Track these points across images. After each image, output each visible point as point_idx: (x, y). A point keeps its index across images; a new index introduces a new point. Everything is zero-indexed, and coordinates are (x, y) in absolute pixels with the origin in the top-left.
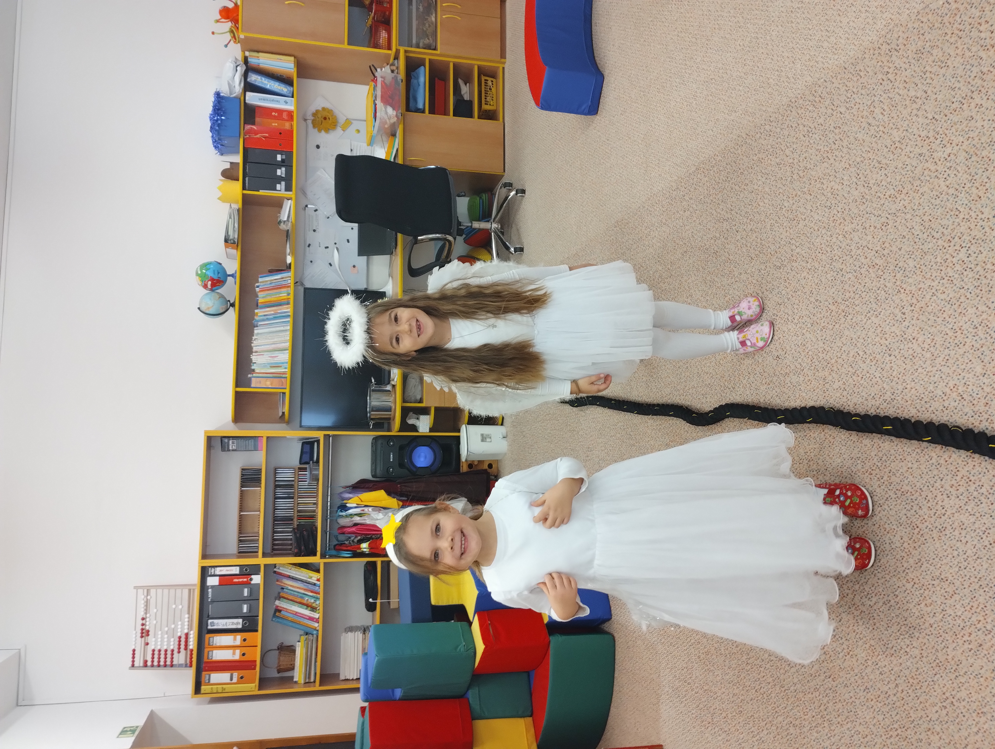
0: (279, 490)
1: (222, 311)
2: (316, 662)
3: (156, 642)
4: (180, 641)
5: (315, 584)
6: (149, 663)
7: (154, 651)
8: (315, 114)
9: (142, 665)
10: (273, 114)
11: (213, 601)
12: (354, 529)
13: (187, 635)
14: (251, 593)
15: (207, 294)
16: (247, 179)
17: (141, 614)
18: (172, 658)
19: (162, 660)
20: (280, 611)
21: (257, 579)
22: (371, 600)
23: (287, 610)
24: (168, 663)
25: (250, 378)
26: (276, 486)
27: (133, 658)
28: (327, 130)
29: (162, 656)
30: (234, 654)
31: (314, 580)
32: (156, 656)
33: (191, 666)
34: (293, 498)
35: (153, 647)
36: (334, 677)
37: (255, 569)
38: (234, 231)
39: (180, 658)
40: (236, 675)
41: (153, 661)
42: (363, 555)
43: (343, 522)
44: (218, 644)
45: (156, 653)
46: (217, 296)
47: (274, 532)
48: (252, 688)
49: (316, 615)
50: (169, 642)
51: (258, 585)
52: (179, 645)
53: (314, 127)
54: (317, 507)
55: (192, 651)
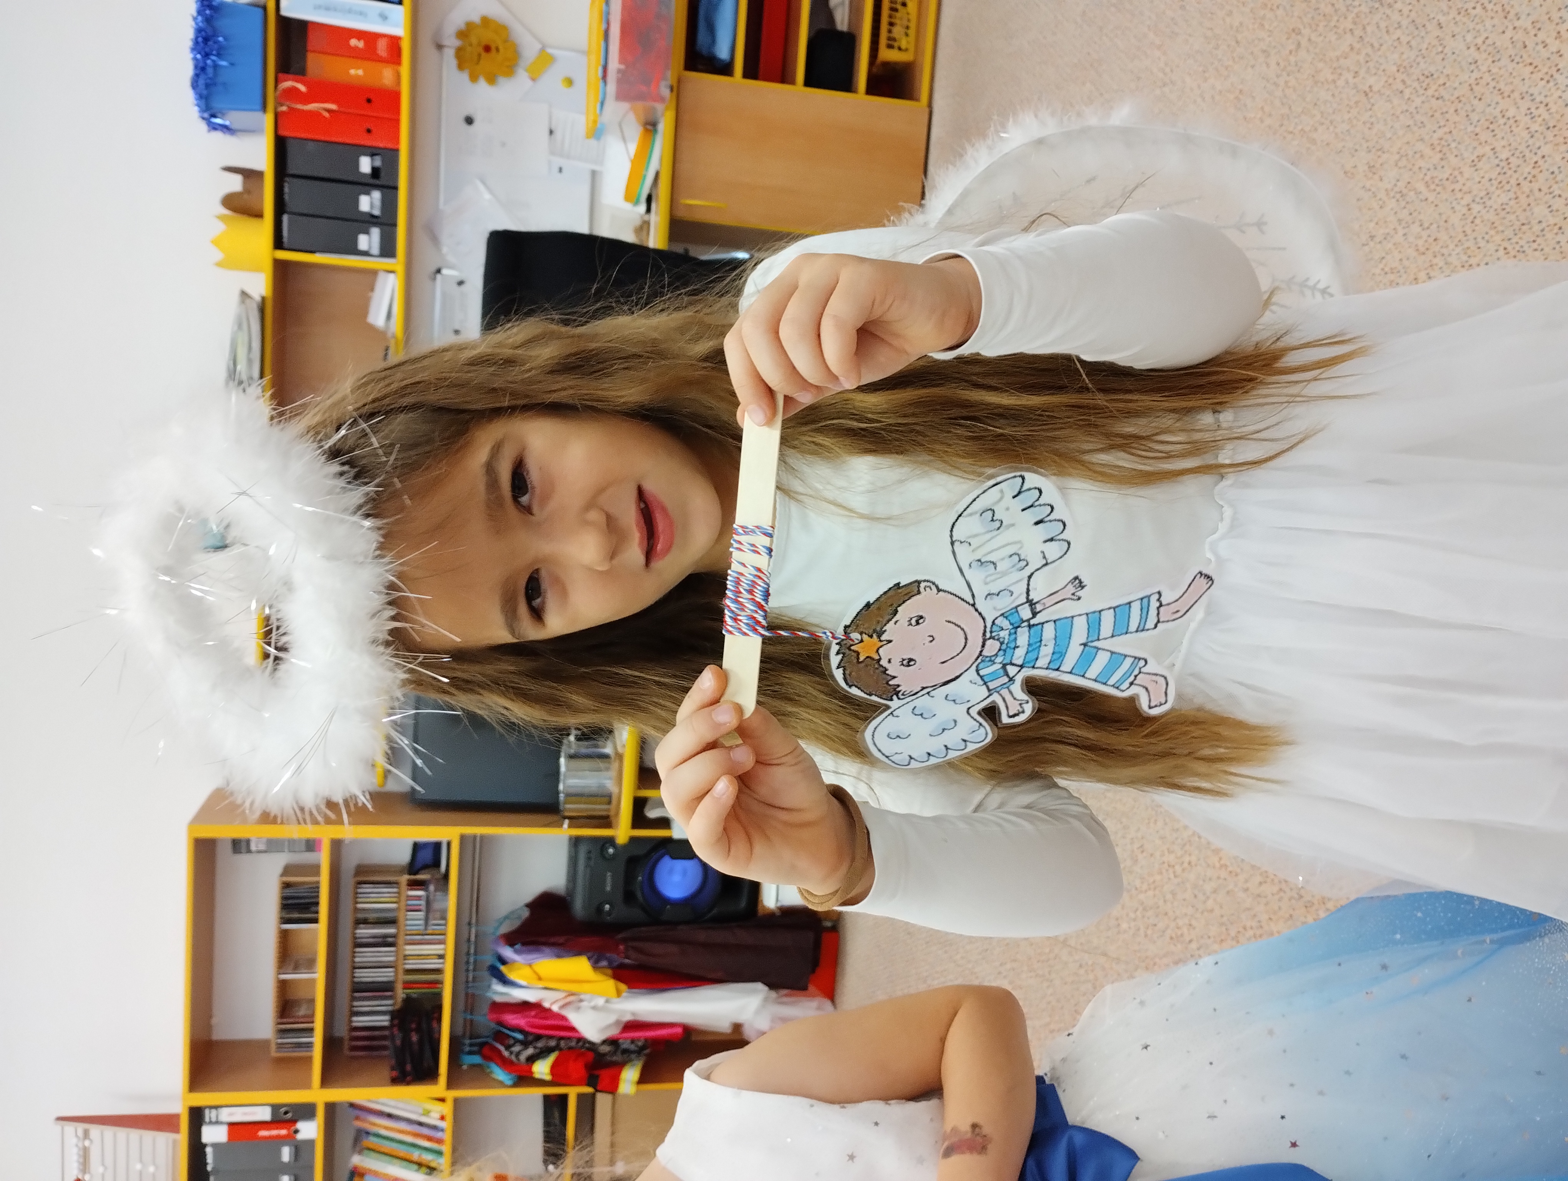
0: (365, 930)
5: (435, 1128)
8: (463, 34)
10: (354, 42)
12: (521, 1022)
14: (296, 1154)
16: (285, 218)
17: (74, 1172)
20: (361, 1175)
21: (309, 1131)
23: (376, 1174)
26: (360, 922)
28: (492, 80)
37: (306, 1111)
38: (250, 361)
42: (538, 1082)
51: (312, 1139)
53: (461, 67)
54: (443, 967)
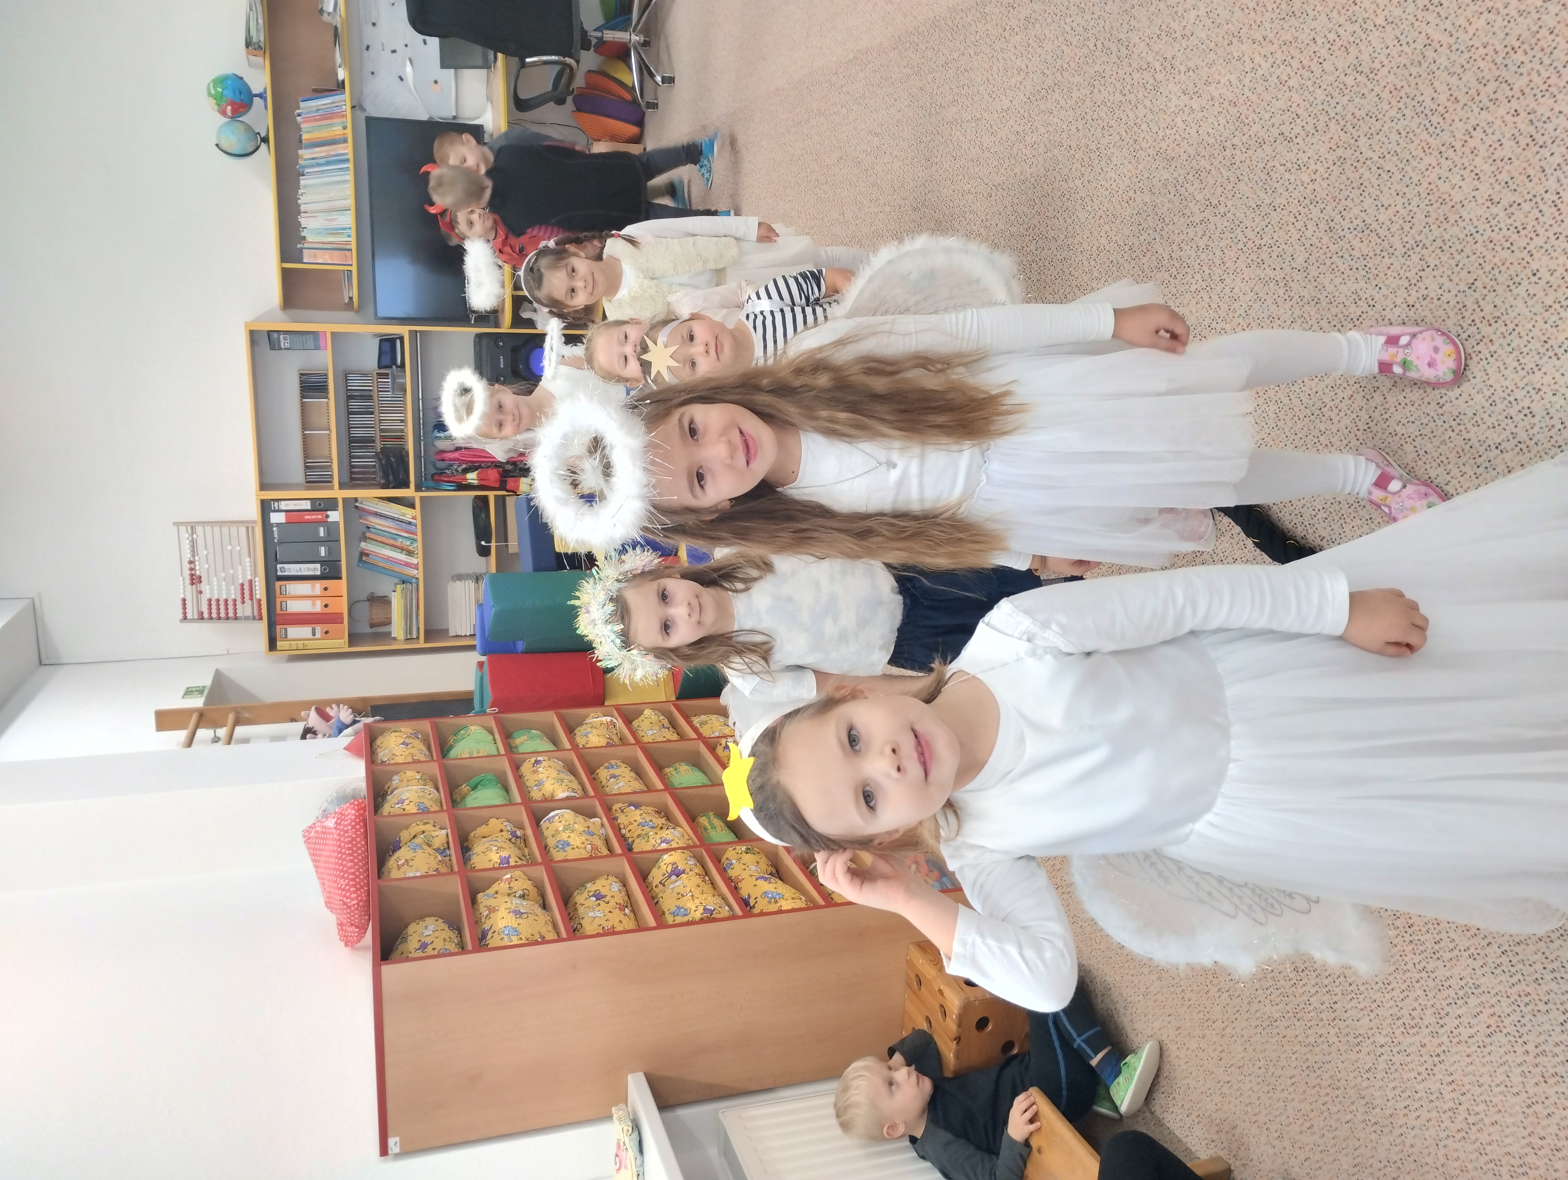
0: (353, 403)
1: (250, 150)
2: (417, 615)
3: (211, 590)
4: (242, 590)
5: (410, 523)
6: (206, 615)
7: (210, 600)
9: (196, 617)
11: (281, 543)
12: (456, 455)
13: (251, 582)
14: (328, 532)
15: (227, 124)
17: (188, 555)
18: (235, 610)
19: (222, 611)
20: (367, 555)
21: (335, 516)
22: (483, 543)
23: (376, 555)
24: (231, 615)
25: (301, 250)
26: (350, 398)
27: (184, 608)
29: (222, 607)
30: (314, 604)
31: (408, 518)
32: (214, 607)
33: (261, 619)
34: (372, 413)
35: (208, 596)
36: (443, 633)
37: (331, 504)
38: (258, 30)
39: (245, 609)
40: (319, 629)
41: (210, 613)
42: (469, 487)
43: (441, 445)
44: (293, 594)
45: (214, 603)
46: (242, 128)
47: (351, 457)
48: (341, 644)
49: (414, 561)
50: (228, 590)
51: (336, 524)
52: (243, 594)
54: (406, 426)
55: (259, 601)
